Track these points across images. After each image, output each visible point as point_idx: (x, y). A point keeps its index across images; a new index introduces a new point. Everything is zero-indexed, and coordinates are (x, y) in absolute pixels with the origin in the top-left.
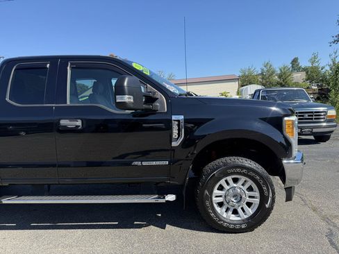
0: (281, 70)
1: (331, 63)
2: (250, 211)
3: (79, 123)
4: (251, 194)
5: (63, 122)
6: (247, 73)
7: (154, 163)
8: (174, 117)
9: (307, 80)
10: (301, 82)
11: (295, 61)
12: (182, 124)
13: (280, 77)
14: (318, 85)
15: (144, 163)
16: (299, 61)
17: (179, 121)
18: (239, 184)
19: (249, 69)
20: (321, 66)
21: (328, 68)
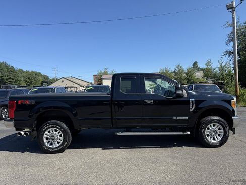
0: (187, 70)
1: (219, 66)
2: (220, 138)
3: (152, 101)
4: (220, 131)
5: (146, 101)
6: (165, 71)
7: (182, 118)
8: (190, 99)
9: (204, 77)
10: (200, 78)
11: (195, 64)
12: (194, 102)
13: (187, 74)
14: (212, 81)
15: (178, 118)
16: (198, 64)
17: (192, 101)
18: (215, 127)
19: (166, 69)
20: (213, 67)
21: (217, 69)
